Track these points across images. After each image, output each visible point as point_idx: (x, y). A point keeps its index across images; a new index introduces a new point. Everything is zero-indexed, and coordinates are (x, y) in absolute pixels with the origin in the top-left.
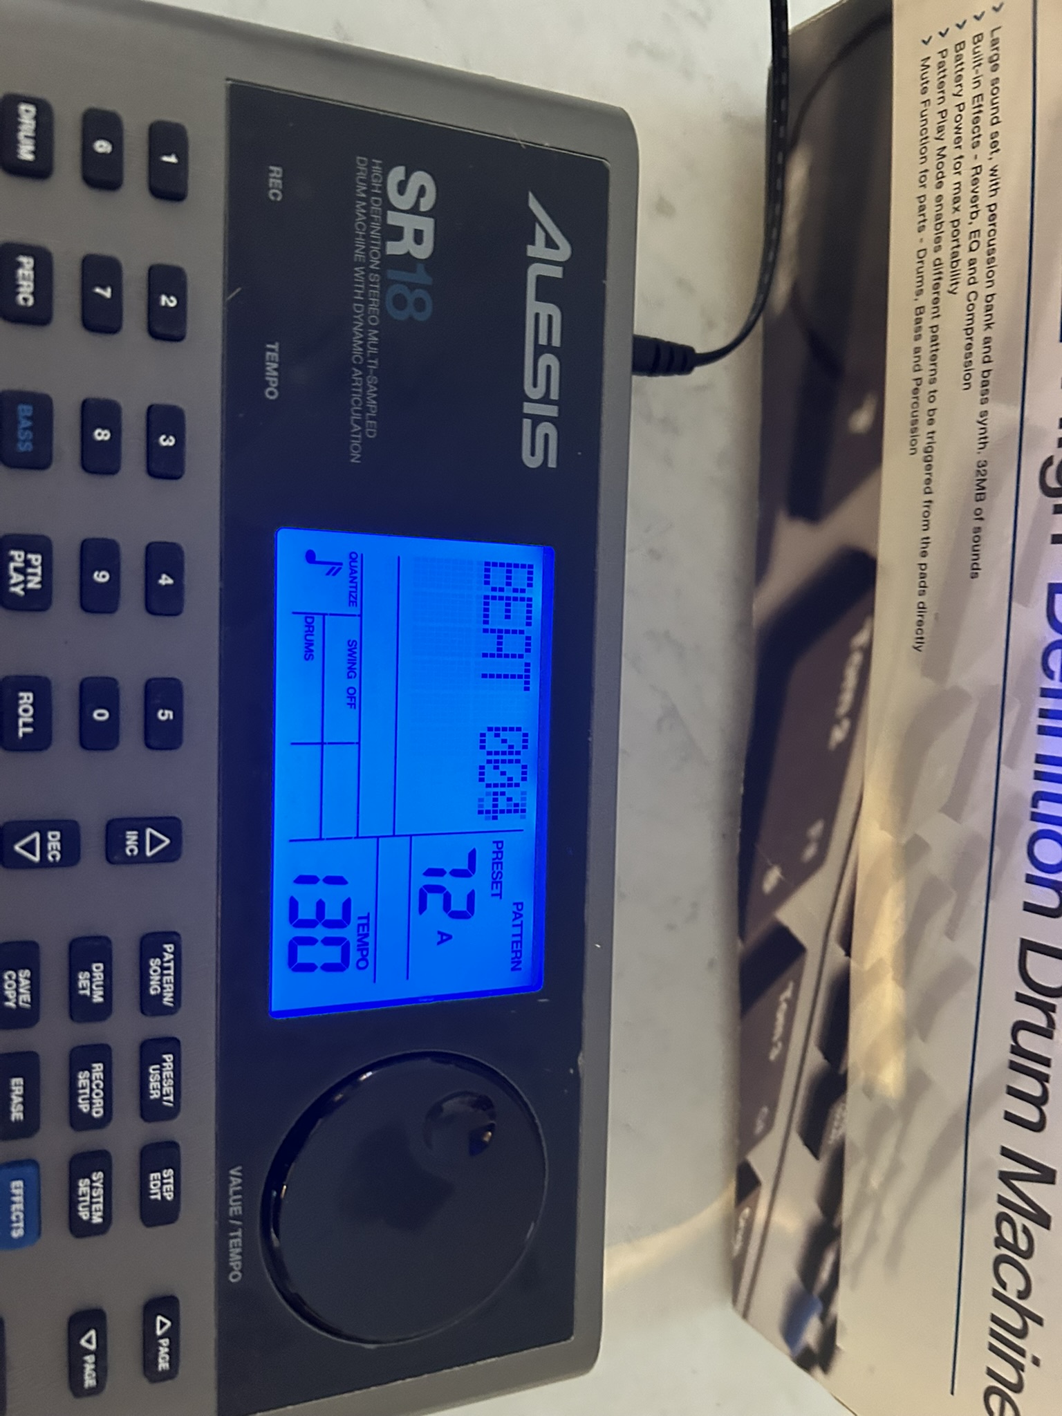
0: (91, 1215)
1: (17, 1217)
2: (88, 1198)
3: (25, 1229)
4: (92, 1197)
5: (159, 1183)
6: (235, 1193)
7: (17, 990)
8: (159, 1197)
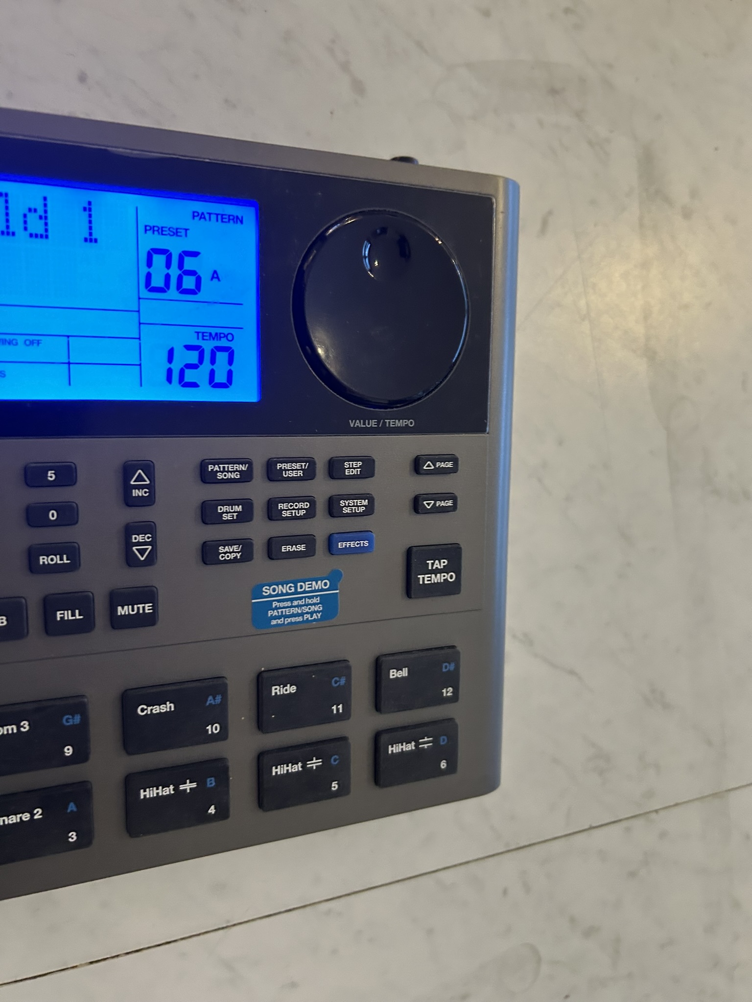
0: (363, 506)
1: (358, 544)
3: (364, 540)
4: (354, 506)
5: (351, 470)
6: (364, 424)
7: (230, 553)
8: (359, 469)
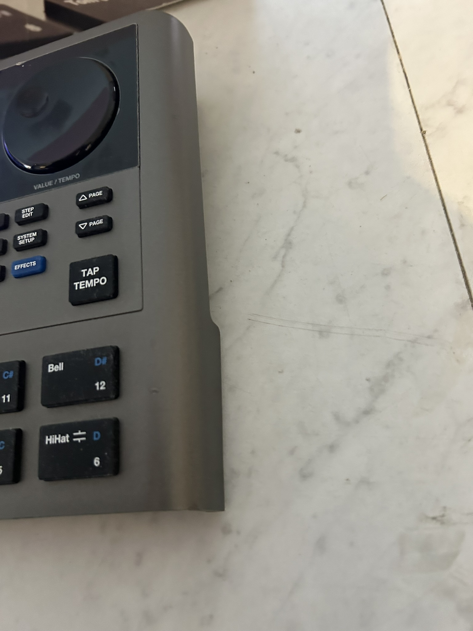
0: (34, 237)
1: (28, 265)
2: (26, 240)
3: (33, 261)
4: (27, 238)
5: (26, 214)
6: (44, 185)
8: (31, 213)
